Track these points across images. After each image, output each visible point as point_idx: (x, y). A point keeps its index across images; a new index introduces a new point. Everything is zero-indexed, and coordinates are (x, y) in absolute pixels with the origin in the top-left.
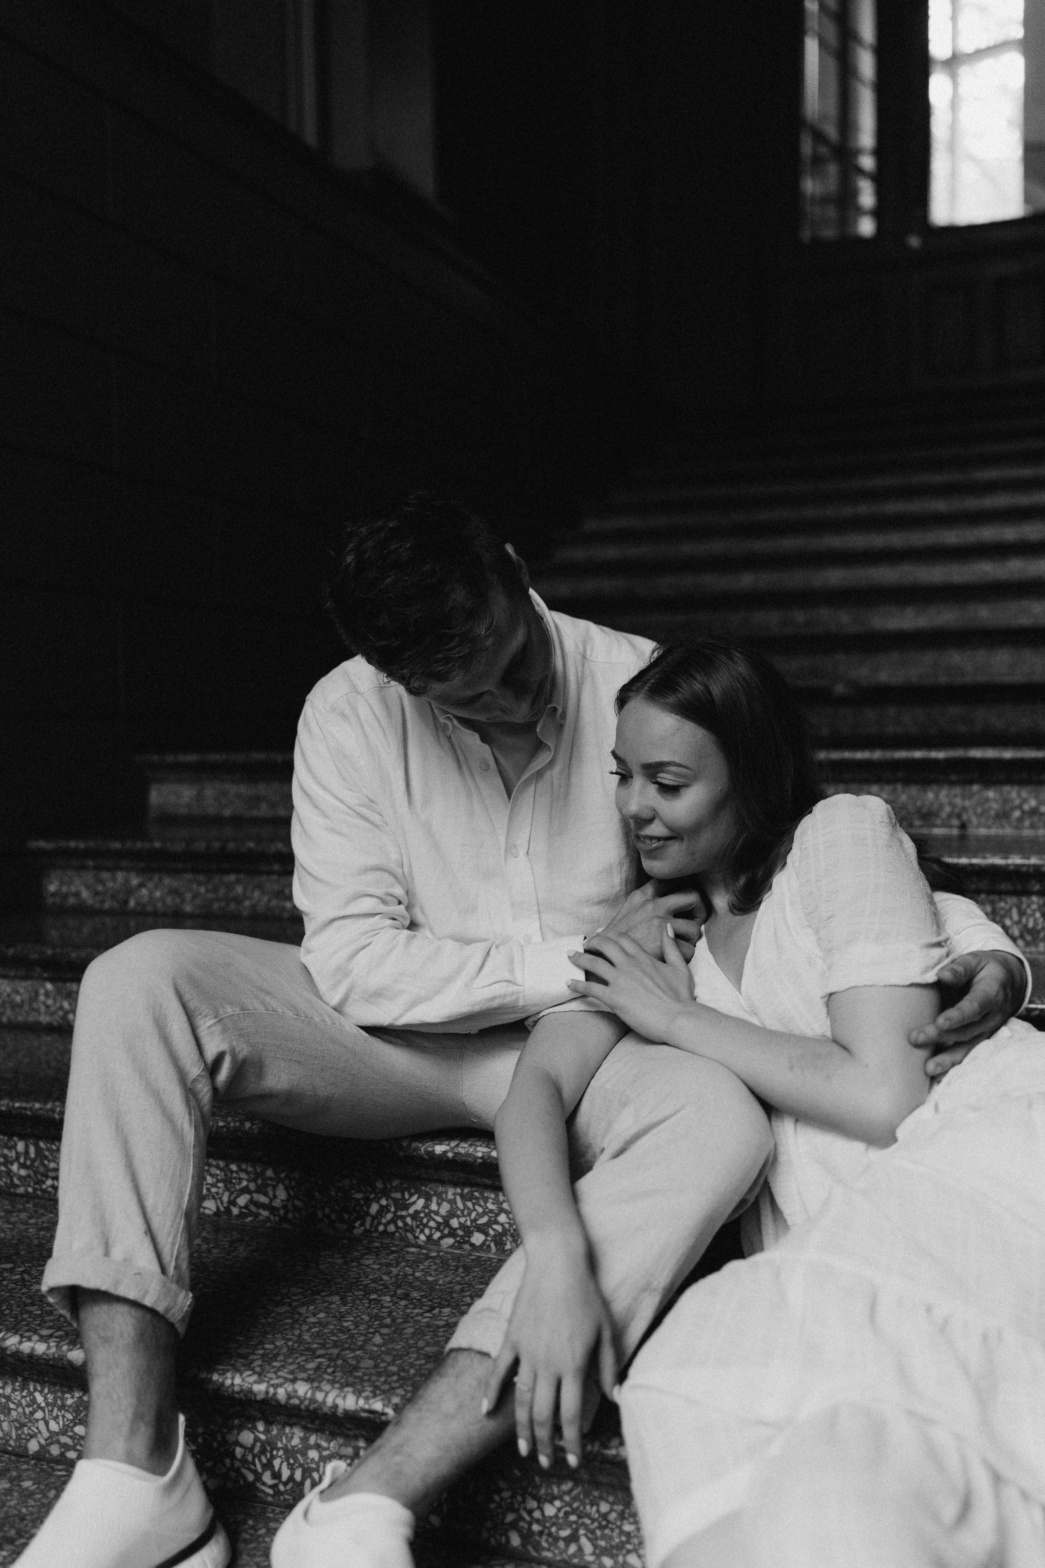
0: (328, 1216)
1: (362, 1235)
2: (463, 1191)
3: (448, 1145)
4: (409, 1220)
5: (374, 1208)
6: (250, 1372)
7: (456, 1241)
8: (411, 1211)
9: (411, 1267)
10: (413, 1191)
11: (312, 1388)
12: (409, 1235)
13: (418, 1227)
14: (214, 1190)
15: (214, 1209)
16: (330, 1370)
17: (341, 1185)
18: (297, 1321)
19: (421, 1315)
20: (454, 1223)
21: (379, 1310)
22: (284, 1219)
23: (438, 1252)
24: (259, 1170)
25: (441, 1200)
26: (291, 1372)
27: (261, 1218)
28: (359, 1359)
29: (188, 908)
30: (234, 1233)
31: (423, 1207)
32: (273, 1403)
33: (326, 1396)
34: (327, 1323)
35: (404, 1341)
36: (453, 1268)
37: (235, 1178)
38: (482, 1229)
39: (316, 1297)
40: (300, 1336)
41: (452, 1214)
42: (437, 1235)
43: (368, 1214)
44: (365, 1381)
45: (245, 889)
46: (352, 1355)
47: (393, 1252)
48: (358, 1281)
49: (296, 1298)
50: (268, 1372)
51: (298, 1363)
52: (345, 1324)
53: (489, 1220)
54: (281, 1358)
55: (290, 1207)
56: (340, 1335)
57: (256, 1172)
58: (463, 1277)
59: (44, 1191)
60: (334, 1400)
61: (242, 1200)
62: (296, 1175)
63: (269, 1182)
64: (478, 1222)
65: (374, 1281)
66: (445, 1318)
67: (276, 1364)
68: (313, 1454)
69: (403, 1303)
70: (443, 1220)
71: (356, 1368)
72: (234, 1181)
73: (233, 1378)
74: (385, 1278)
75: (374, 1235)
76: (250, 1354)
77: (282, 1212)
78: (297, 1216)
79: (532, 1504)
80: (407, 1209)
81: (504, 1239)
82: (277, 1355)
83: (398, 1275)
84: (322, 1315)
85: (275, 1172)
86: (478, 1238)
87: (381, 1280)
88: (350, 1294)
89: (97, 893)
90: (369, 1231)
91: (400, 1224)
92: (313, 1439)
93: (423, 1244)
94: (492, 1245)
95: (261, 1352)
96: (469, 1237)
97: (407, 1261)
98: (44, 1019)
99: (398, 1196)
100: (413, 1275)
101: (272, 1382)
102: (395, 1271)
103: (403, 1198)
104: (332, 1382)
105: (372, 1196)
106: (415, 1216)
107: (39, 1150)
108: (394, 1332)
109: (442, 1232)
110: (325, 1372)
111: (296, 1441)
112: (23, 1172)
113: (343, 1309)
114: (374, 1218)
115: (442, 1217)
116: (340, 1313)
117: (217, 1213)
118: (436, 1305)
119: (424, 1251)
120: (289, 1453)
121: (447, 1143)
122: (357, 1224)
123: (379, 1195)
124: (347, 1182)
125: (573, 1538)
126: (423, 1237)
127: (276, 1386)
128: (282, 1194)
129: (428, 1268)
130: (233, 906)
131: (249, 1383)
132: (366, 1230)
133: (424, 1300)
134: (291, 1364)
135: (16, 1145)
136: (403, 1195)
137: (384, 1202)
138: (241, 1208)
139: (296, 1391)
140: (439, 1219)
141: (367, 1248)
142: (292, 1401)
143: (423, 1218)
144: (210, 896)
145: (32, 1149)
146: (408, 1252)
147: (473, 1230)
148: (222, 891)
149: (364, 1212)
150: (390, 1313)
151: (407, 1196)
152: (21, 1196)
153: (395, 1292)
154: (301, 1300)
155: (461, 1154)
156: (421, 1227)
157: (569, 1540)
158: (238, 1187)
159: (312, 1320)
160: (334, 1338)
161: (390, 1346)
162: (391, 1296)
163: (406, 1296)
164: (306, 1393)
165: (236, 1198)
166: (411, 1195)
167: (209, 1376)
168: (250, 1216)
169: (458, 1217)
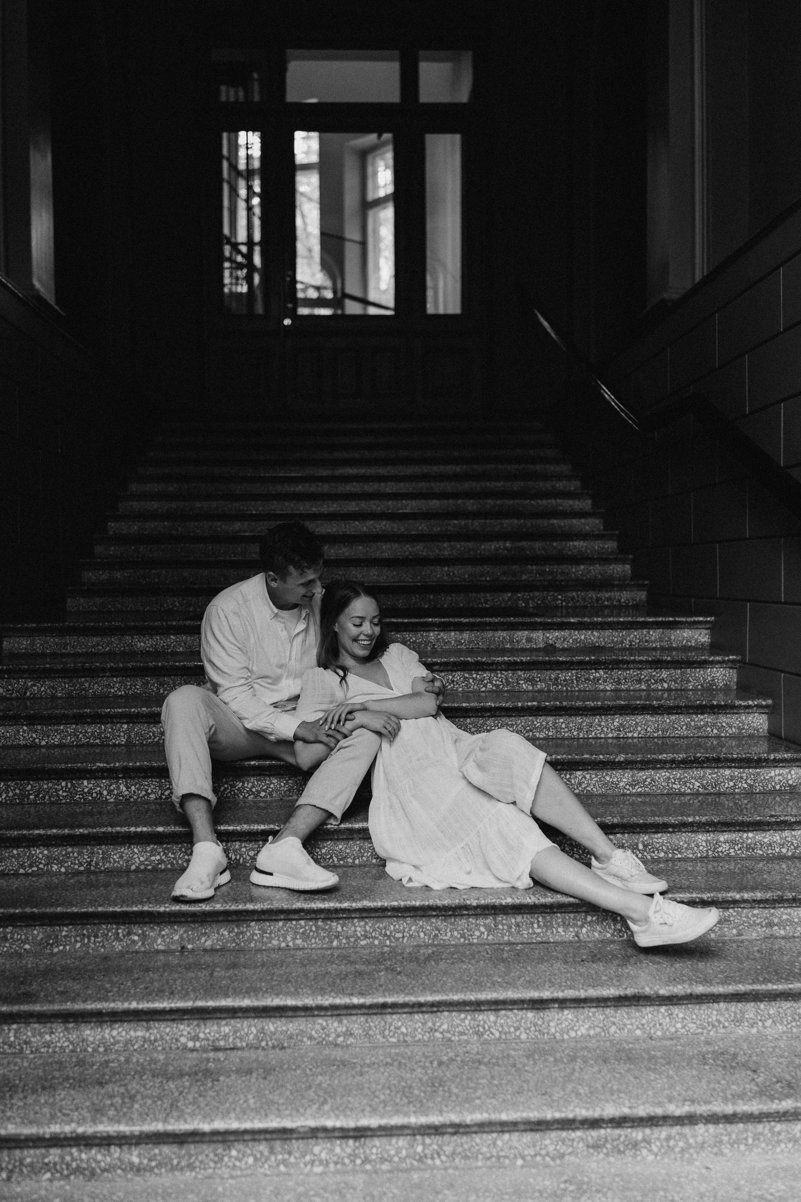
5: (222, 788)
7: (254, 796)
11: (248, 826)
20: (254, 790)
25: (248, 782)
31: (242, 786)
33: (254, 827)
38: (265, 791)
41: (253, 787)
42: (247, 795)
68: (243, 849)
79: (318, 850)
86: (263, 794)
106: (239, 789)
107: (72, 784)
109: (249, 794)
111: (237, 847)
112: (65, 794)
115: (249, 788)
117: (156, 799)
120: (235, 851)
125: (331, 857)
126: (242, 797)
143: (242, 790)
145: (69, 785)
157: (329, 859)
166: (238, 781)
169: (255, 788)
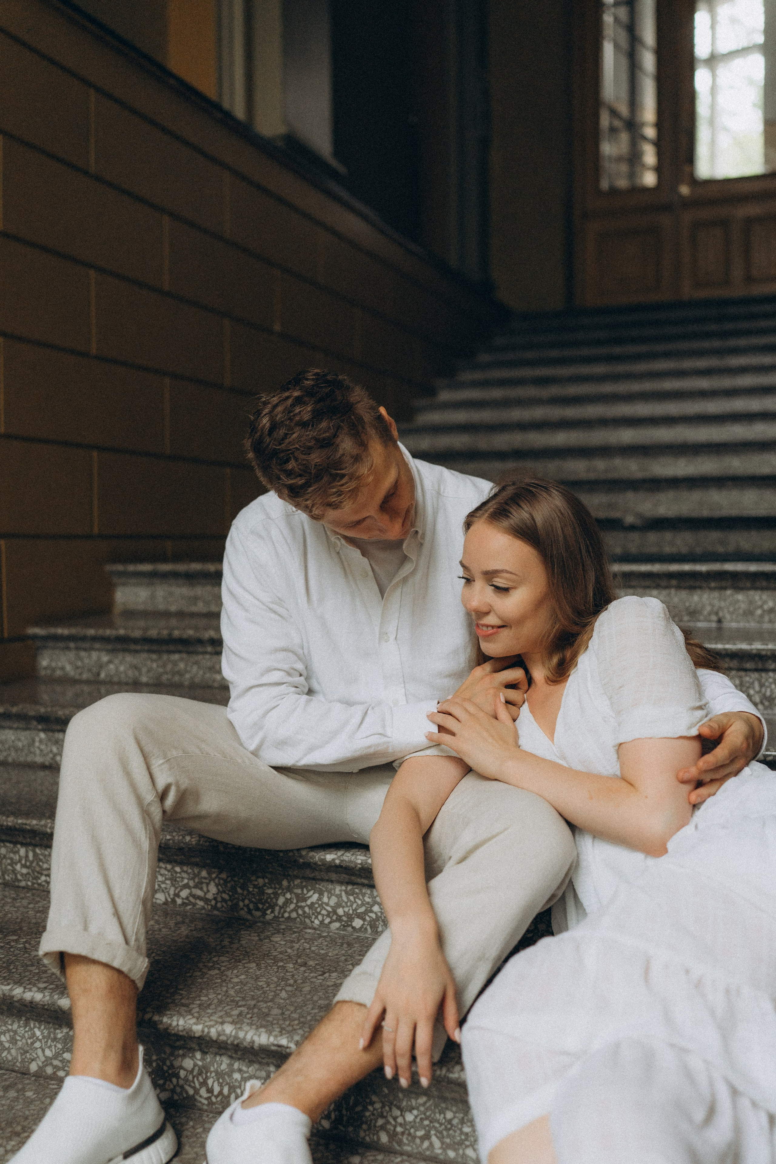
0: (247, 906)
1: (271, 920)
2: (346, 888)
3: (336, 854)
4: (307, 909)
5: (281, 901)
6: (190, 1017)
7: (341, 925)
8: (309, 902)
9: (308, 943)
10: (310, 888)
11: (235, 1028)
12: (307, 920)
13: (313, 914)
14: (163, 886)
15: (163, 900)
16: (249, 1016)
17: (256, 883)
18: (225, 980)
19: (316, 977)
20: (340, 911)
21: (285, 974)
22: (215, 908)
23: (328, 932)
24: (196, 872)
25: (331, 894)
26: (221, 1017)
27: (198, 907)
28: (270, 1009)
29: (144, 679)
30: (178, 917)
31: (317, 900)
32: (208, 1039)
33: (246, 1035)
34: (247, 983)
35: (304, 996)
36: (340, 944)
37: (179, 877)
38: (361, 916)
39: (238, 964)
40: (227, 991)
41: (338, 905)
42: (327, 921)
43: (277, 905)
44: (275, 1024)
45: (186, 665)
46: (265, 1005)
47: (295, 932)
48: (269, 953)
49: (224, 964)
50: (203, 1017)
51: (225, 1011)
52: (260, 984)
53: (366, 910)
54: (213, 1006)
55: (219, 899)
56: (256, 991)
57: (194, 874)
58: (347, 951)
59: (40, 884)
60: (252, 1037)
61: (184, 893)
62: (224, 876)
63: (204, 881)
64: (358, 911)
65: (281, 953)
66: (334, 980)
67: (209, 1011)
68: (237, 1076)
69: (303, 969)
70: (332, 909)
71: (268, 1015)
72: (178, 879)
73: (178, 1021)
74: (289, 951)
75: (281, 920)
76: (190, 1004)
77: (213, 902)
78: (225, 905)
79: (397, 1112)
80: (306, 901)
81: (377, 923)
82: (210, 1005)
83: (298, 949)
84: (243, 977)
85: (209, 873)
86: (357, 923)
87: (286, 952)
88: (264, 962)
89: (77, 668)
90: (278, 917)
91: (300, 912)
92: (236, 1065)
93: (317, 927)
94: (368, 927)
95: (198, 1002)
96: (351, 922)
97: (306, 939)
98: (39, 759)
99: (299, 891)
100: (310, 948)
101: (207, 1024)
102: (296, 946)
103: (303, 893)
104: (251, 1024)
105: (280, 891)
106: (311, 906)
107: (35, 855)
108: (296, 989)
109: (331, 918)
110: (246, 1017)
111: (224, 1067)
113: (258, 973)
114: (281, 908)
115: (331, 907)
116: (256, 976)
117: (166, 903)
118: (327, 971)
119: (318, 932)
120: (219, 1075)
121: (335, 852)
122: (268, 912)
123: (285, 891)
124: (261, 881)
125: (427, 1137)
126: (317, 922)
127: (209, 1027)
128: (213, 889)
129: (321, 944)
130: (177, 678)
131: (190, 1024)
132: (275, 917)
133: (318, 967)
134: (220, 1011)
135: (19, 850)
136: (302, 891)
137: (288, 896)
138: (183, 899)
139: (224, 1031)
140: (329, 909)
141: (275, 929)
142: (221, 1038)
143: (317, 908)
144: (161, 670)
145: (31, 855)
146: (306, 933)
147: (354, 917)
148: (169, 667)
149: (273, 903)
150: (293, 976)
151: (305, 891)
152: (24, 888)
153: (297, 961)
154: (228, 966)
155: (345, 861)
156: (316, 914)
157: (423, 1138)
158: (181, 884)
159: (236, 980)
160: (252, 993)
161: (293, 1000)
162: (294, 964)
163: (305, 964)
164: (231, 1032)
165: (179, 892)
166: (308, 891)
167: (161, 1018)
168: (189, 905)
169: (343, 907)
